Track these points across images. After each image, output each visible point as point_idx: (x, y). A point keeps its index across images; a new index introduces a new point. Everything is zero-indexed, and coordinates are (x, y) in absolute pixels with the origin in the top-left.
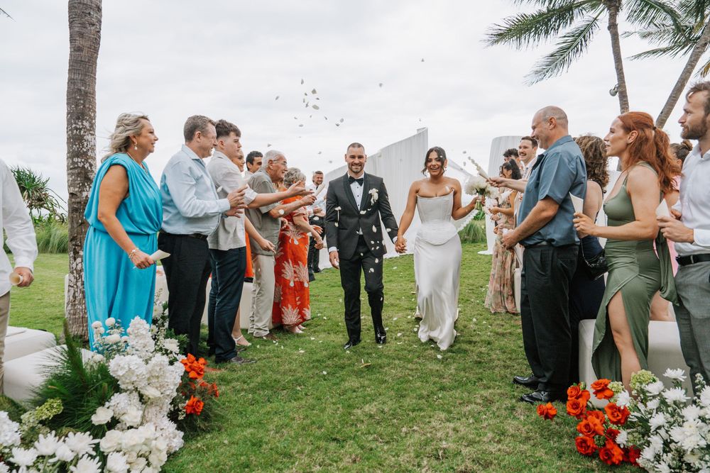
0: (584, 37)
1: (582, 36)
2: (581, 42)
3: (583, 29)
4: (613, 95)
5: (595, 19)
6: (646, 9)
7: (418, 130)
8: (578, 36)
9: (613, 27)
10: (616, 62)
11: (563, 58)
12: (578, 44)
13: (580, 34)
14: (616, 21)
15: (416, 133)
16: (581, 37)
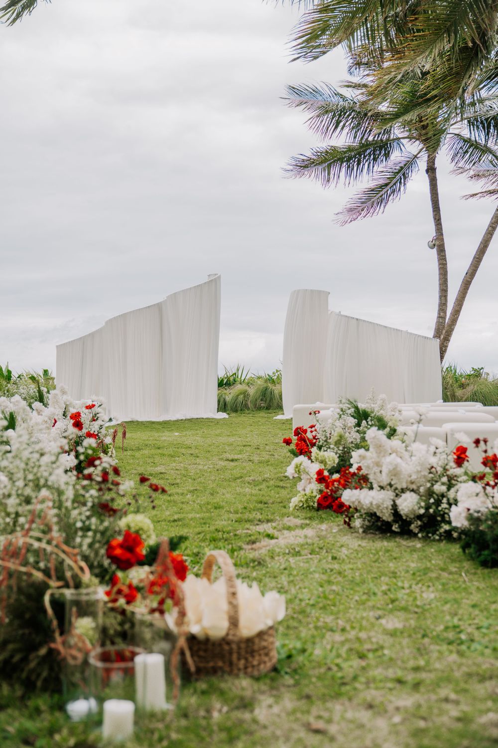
0: (404, 174)
1: (402, 173)
2: (401, 179)
3: (402, 165)
4: (432, 248)
5: (416, 156)
6: (471, 150)
7: (209, 276)
8: (398, 173)
9: (431, 170)
10: (433, 211)
11: (381, 196)
12: (397, 182)
13: (400, 171)
14: (434, 164)
15: (207, 280)
16: (400, 174)
